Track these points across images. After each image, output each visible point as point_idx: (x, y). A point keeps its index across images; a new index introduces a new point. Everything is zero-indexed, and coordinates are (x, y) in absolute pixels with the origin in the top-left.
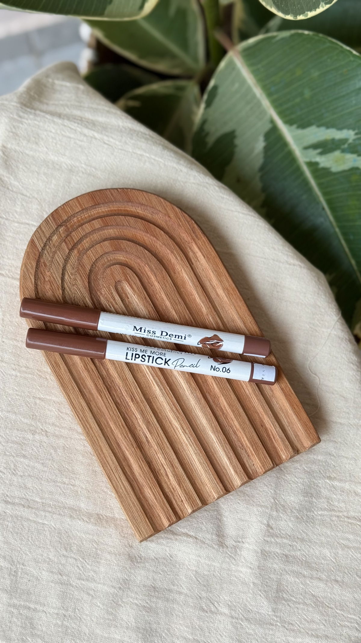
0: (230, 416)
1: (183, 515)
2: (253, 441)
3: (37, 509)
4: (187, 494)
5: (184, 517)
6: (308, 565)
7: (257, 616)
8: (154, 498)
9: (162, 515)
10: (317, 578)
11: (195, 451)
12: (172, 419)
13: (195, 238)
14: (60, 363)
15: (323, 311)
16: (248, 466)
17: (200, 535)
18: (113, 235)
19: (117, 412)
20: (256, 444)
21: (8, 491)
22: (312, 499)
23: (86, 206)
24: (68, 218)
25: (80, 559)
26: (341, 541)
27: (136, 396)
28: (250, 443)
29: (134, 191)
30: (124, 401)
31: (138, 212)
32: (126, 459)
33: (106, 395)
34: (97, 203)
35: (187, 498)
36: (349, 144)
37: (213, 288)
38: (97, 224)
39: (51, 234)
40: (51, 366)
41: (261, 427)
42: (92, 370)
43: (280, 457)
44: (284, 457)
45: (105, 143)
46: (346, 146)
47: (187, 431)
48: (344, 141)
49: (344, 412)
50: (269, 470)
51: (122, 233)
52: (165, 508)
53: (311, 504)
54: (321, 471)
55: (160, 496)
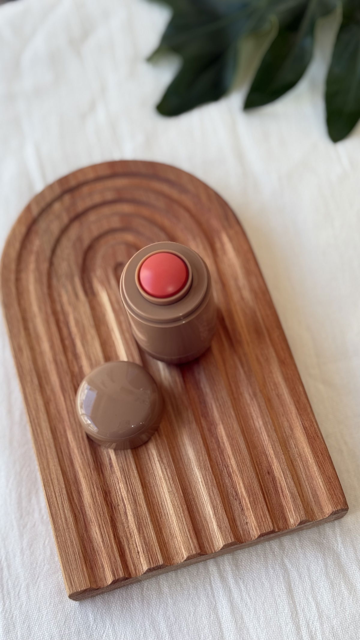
0: (227, 452)
1: (136, 572)
2: (251, 490)
4: (146, 544)
8: (101, 540)
9: (106, 566)
11: (170, 488)
28: (247, 492)
35: (145, 549)
41: (267, 474)
43: (286, 520)
44: (292, 521)
52: (112, 557)
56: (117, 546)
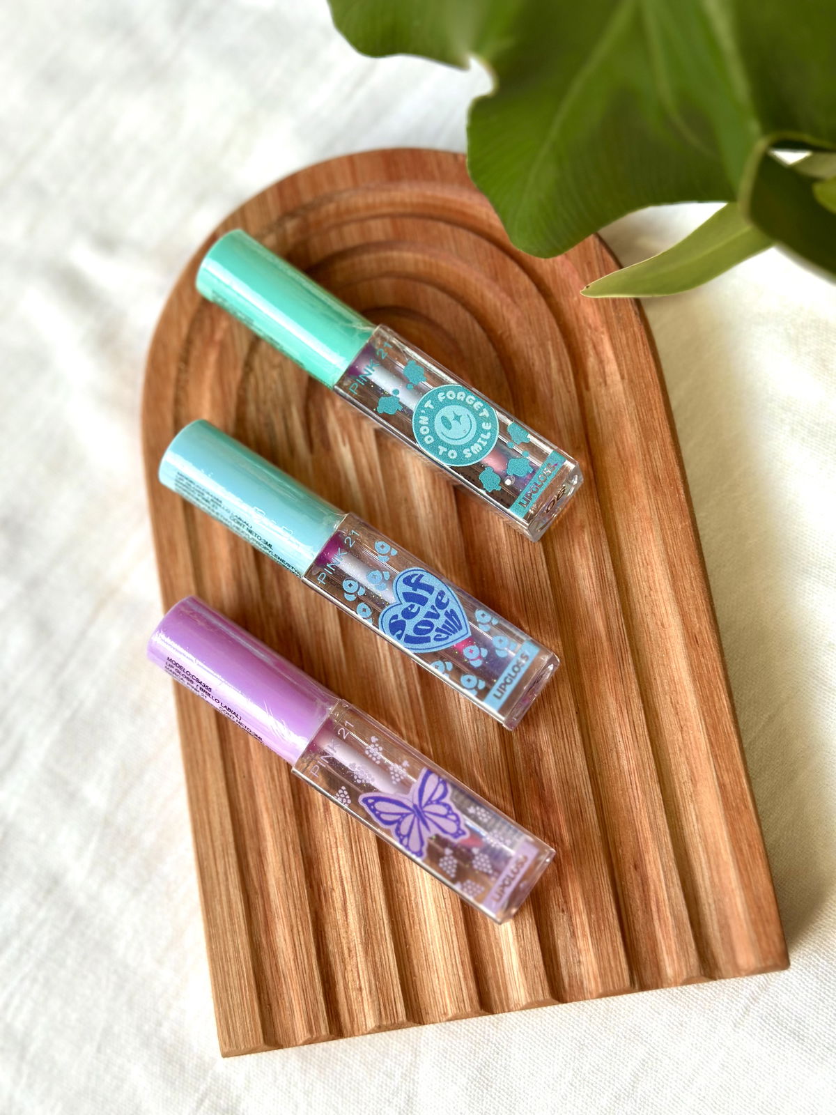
1: (352, 1027)
4: (377, 977)
9: (298, 1007)
16: (562, 961)
24: (316, 199)
32: (257, 833)
41: (632, 870)
55: (308, 957)
56: (322, 973)
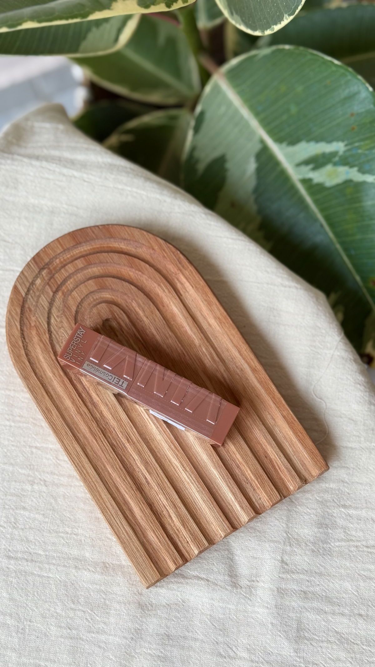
0: (232, 450)
1: (190, 556)
2: (257, 474)
3: (41, 562)
4: (192, 535)
5: (191, 559)
6: (328, 600)
7: (279, 658)
8: (158, 541)
9: (167, 558)
10: (339, 614)
11: (198, 489)
12: (171, 457)
13: (181, 268)
14: (51, 409)
15: (324, 331)
16: (254, 500)
17: (212, 577)
18: (97, 273)
19: (113, 455)
20: (261, 476)
21: (10, 546)
22: (327, 530)
23: (68, 246)
24: (50, 260)
25: (89, 611)
26: (362, 572)
27: (132, 437)
28: (255, 476)
29: (115, 226)
30: (120, 443)
31: (121, 248)
32: (126, 503)
33: (101, 438)
34: (78, 242)
35: (192, 539)
36: (341, 157)
37: (205, 318)
38: (80, 263)
39: (34, 278)
40: (42, 413)
41: (265, 458)
42: (85, 413)
43: (287, 488)
44: (292, 488)
45: (85, 181)
46: (337, 159)
47: (188, 469)
48: (334, 154)
49: (354, 435)
50: (277, 503)
51: (107, 271)
52: (170, 551)
53: (327, 535)
54: (335, 499)
55: (164, 539)
56: (171, 542)
